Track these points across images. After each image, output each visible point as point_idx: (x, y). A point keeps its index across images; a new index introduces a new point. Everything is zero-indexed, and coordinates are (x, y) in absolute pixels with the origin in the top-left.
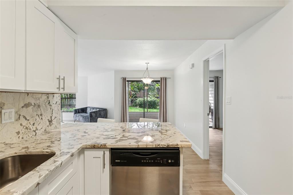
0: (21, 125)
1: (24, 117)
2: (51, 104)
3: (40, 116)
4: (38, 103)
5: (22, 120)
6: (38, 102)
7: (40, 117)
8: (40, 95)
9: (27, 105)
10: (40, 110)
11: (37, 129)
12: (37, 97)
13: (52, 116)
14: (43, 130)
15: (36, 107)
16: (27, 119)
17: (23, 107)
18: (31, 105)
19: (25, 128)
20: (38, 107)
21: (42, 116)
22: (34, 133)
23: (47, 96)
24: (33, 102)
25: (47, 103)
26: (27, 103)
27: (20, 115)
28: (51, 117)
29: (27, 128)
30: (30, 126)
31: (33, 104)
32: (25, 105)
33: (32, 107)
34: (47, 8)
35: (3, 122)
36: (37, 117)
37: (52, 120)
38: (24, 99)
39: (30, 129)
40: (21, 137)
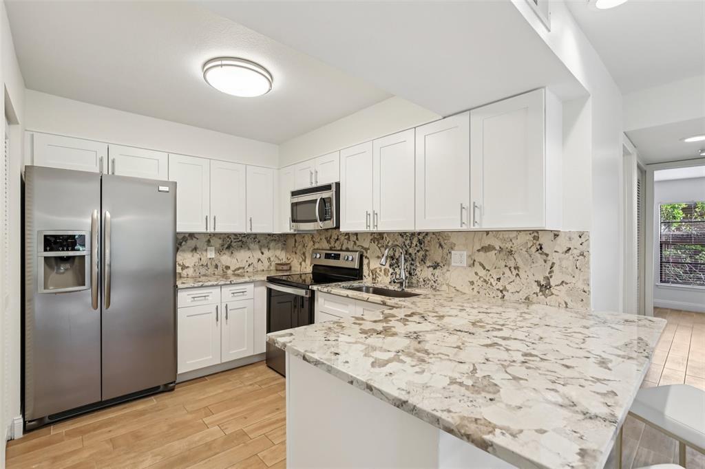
0: (476, 274)
1: (481, 264)
2: (545, 250)
3: (512, 269)
4: (509, 248)
5: (478, 268)
6: (509, 245)
7: (515, 272)
8: (514, 234)
9: (486, 249)
10: (512, 259)
11: (505, 289)
12: (507, 236)
13: (551, 277)
14: (522, 295)
15: (504, 252)
16: (487, 268)
17: (479, 251)
18: (494, 248)
19: (482, 279)
20: (508, 253)
21: (518, 271)
22: (500, 295)
23: (533, 235)
24: (497, 244)
25: (534, 249)
26: (487, 245)
27: (474, 261)
28: (547, 279)
29: (485, 281)
30: (492, 280)
31: (498, 248)
32: (482, 248)
33: (496, 252)
35: (453, 264)
36: (507, 270)
37: (549, 284)
38: (480, 240)
39: (491, 284)
40: (476, 290)
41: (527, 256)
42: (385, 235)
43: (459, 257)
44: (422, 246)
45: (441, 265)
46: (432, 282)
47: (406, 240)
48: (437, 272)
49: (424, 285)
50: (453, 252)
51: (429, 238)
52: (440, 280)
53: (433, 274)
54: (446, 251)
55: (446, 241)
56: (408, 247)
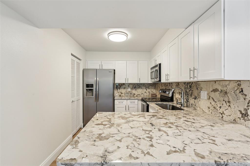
0: (211, 103)
1: (213, 99)
2: (245, 92)
3: (227, 102)
4: (225, 90)
5: (211, 100)
6: (225, 89)
7: (228, 104)
8: (228, 82)
10: (227, 96)
11: (223, 113)
12: (224, 84)
13: (248, 109)
14: (232, 118)
15: (223, 93)
16: (215, 101)
17: (212, 91)
18: (218, 90)
19: (213, 106)
20: (225, 93)
21: (230, 103)
22: (221, 116)
23: (237, 83)
24: (220, 88)
25: (238, 91)
26: (215, 89)
27: (210, 96)
28: (246, 110)
29: (214, 107)
31: (220, 90)
32: (213, 90)
33: (219, 92)
35: (201, 98)
36: (224, 103)
37: (247, 113)
38: (212, 86)
39: (217, 109)
40: (210, 112)
41: (234, 95)
42: (180, 84)
43: (204, 94)
44: (191, 88)
45: (197, 97)
46: (194, 105)
47: (186, 86)
48: (196, 100)
49: (191, 106)
50: (201, 92)
51: (193, 85)
52: (197, 105)
53: (194, 102)
54: (199, 91)
55: (199, 86)
56: (186, 89)
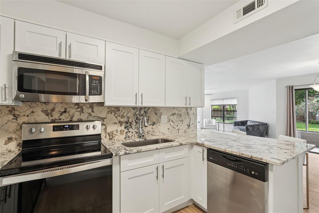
0: (170, 125)
2: (189, 114)
5: (171, 122)
6: (180, 113)
7: (182, 122)
8: (181, 109)
9: (173, 114)
11: (179, 129)
14: (184, 130)
16: (174, 122)
17: (171, 115)
18: (176, 114)
20: (180, 116)
22: (178, 131)
23: (186, 109)
24: (177, 112)
25: (186, 114)
27: (170, 119)
28: (189, 123)
29: (173, 127)
30: (175, 126)
31: (177, 114)
34: (178, 58)
35: (162, 122)
36: (180, 122)
37: (190, 125)
38: (172, 111)
39: (175, 128)
40: (170, 132)
41: (185, 116)
42: (121, 109)
43: (164, 118)
44: (146, 114)
45: (156, 123)
46: (152, 132)
47: (137, 111)
48: (154, 127)
49: (147, 135)
50: (161, 116)
51: (150, 110)
52: (156, 130)
53: (152, 128)
54: (158, 116)
55: (158, 112)
56: (138, 115)
